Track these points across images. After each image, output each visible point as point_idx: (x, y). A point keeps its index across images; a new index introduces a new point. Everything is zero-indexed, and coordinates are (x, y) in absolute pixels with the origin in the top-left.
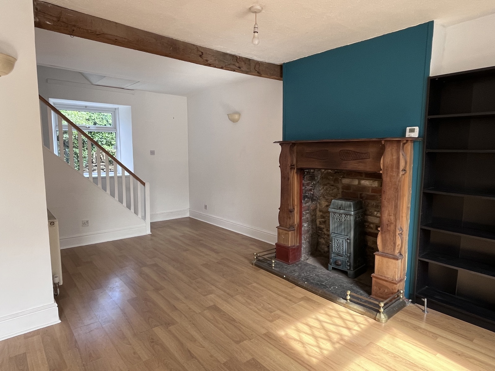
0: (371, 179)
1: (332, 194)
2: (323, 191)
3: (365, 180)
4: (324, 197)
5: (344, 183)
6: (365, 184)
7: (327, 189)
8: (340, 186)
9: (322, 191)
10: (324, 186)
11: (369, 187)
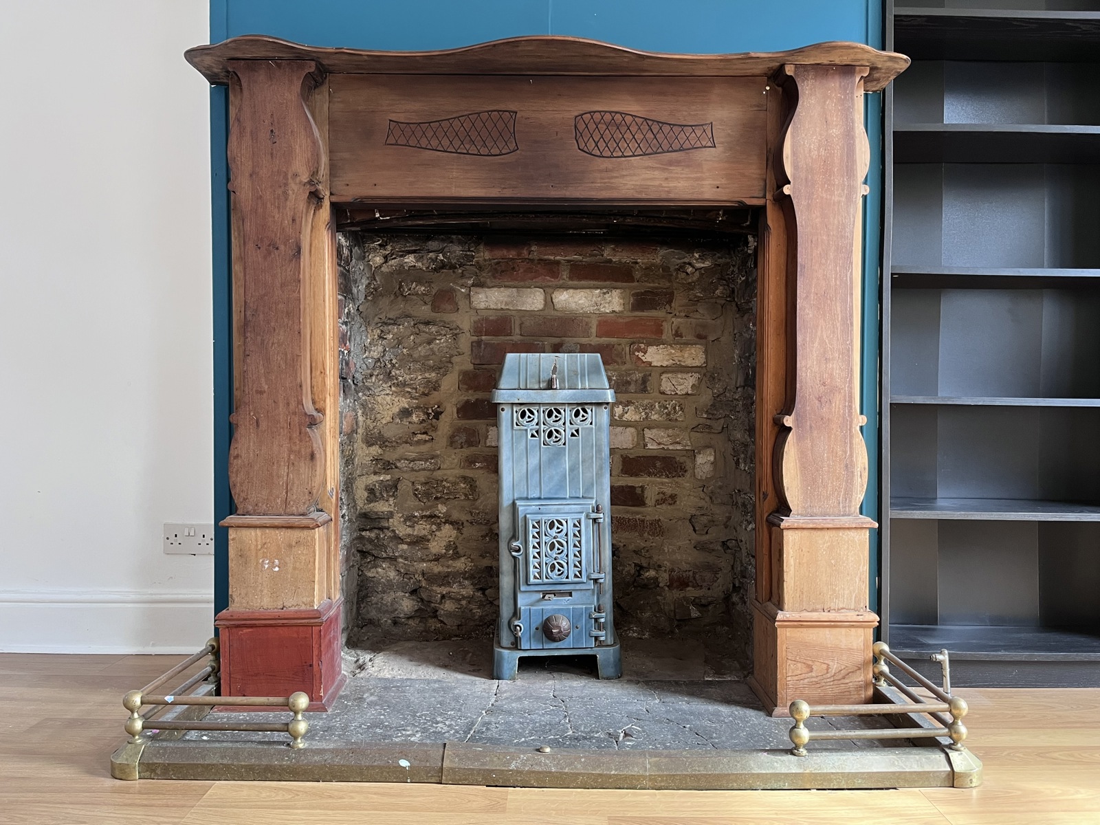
0: (592, 283)
1: (427, 358)
2: (380, 349)
3: (571, 291)
4: (389, 376)
5: (482, 306)
6: (573, 306)
7: (399, 342)
8: (465, 321)
9: (376, 352)
10: (385, 328)
11: (586, 315)
